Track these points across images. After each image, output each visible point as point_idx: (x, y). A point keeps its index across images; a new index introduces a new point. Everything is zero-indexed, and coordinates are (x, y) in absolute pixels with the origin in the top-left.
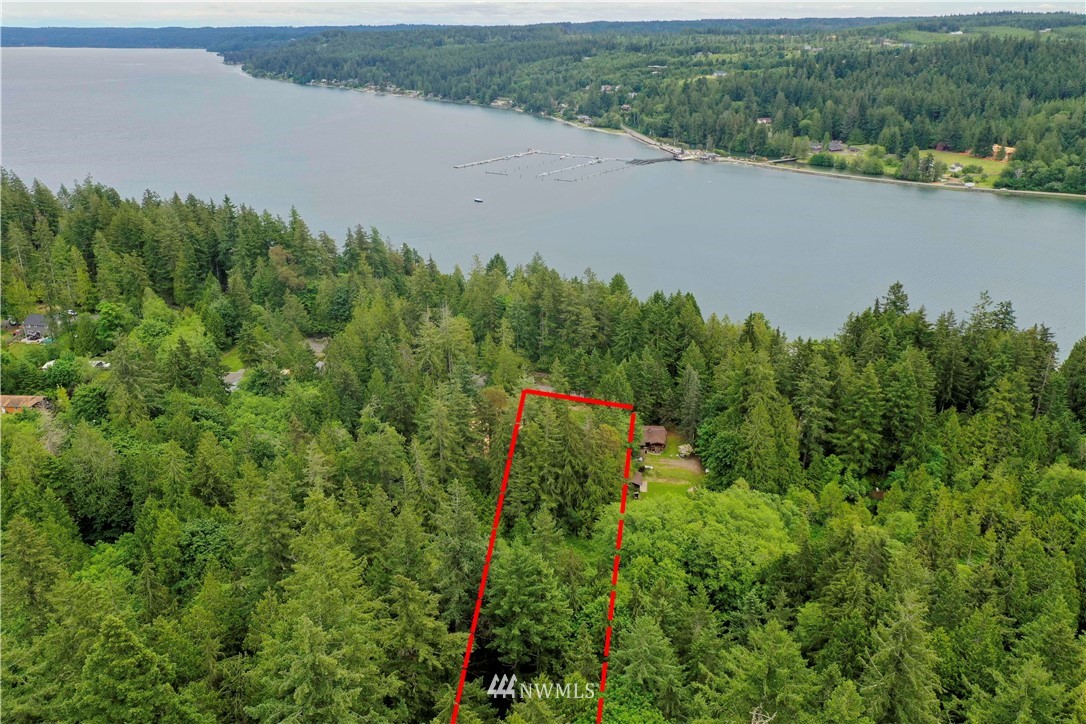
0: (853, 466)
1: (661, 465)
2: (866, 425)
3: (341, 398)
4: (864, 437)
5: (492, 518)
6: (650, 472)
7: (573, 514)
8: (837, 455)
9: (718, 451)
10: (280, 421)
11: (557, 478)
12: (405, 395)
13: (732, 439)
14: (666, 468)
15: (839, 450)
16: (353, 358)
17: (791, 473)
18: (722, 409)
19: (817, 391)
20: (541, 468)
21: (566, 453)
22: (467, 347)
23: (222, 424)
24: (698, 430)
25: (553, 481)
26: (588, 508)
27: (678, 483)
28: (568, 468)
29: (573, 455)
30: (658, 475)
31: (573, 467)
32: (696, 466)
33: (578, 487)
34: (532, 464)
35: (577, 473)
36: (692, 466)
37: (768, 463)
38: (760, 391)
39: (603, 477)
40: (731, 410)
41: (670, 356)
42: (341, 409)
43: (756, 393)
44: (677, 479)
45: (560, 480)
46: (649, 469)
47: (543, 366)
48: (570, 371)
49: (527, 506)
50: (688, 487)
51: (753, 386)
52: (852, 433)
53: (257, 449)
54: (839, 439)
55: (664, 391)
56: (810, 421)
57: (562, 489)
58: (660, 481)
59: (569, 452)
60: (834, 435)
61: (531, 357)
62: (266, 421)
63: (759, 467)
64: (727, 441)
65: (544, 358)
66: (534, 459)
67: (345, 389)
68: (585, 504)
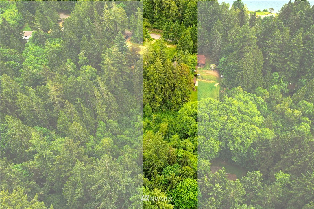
0: (283, 76)
1: (203, 73)
2: (293, 60)
3: (70, 48)
4: (292, 65)
5: (135, 104)
6: (199, 77)
7: (169, 103)
8: (278, 71)
9: (229, 71)
10: (44, 60)
11: (162, 88)
12: (97, 48)
13: (236, 66)
14: (205, 75)
15: (278, 70)
16: (75, 28)
17: (258, 80)
18: (232, 51)
19: (275, 46)
20: (155, 85)
21: (166, 79)
22: (124, 20)
23: (19, 62)
24: (220, 60)
25: (160, 90)
26: (175, 100)
27: (210, 82)
28: (167, 85)
29: (169, 79)
30: (202, 78)
31: (169, 84)
32: (217, 74)
33: (171, 92)
34: (151, 84)
35: (171, 87)
36: (215, 74)
37: (250, 77)
38: (249, 45)
39: (182, 87)
40: (235, 52)
41: (207, 23)
42: (70, 53)
43: (247, 46)
44: (210, 80)
45: (164, 90)
46: (199, 75)
47: (155, 26)
48: (167, 30)
49: (149, 100)
50: (214, 83)
51: (247, 43)
52: (286, 63)
53: (32, 77)
54: (279, 65)
55: (205, 40)
56: (269, 58)
57: (164, 93)
58: (203, 81)
59: (168, 78)
60: (277, 63)
61: (150, 22)
62: (39, 60)
63: (246, 79)
64: (233, 67)
65: (156, 23)
66: (152, 82)
67: (71, 44)
68: (174, 99)
